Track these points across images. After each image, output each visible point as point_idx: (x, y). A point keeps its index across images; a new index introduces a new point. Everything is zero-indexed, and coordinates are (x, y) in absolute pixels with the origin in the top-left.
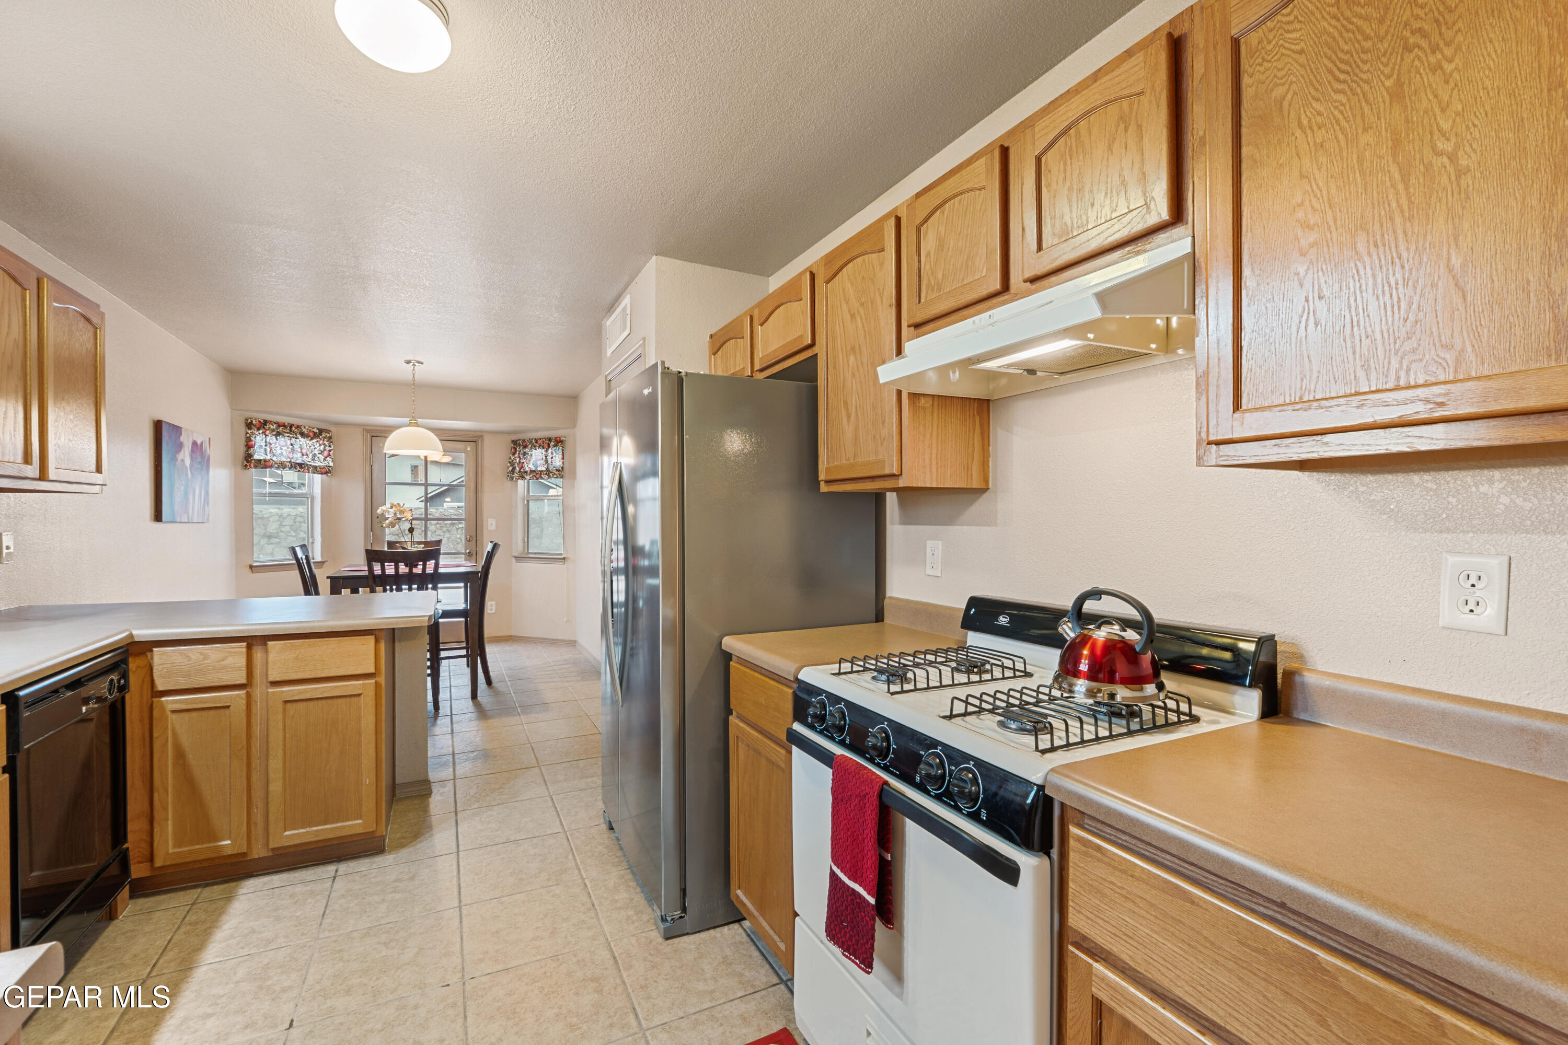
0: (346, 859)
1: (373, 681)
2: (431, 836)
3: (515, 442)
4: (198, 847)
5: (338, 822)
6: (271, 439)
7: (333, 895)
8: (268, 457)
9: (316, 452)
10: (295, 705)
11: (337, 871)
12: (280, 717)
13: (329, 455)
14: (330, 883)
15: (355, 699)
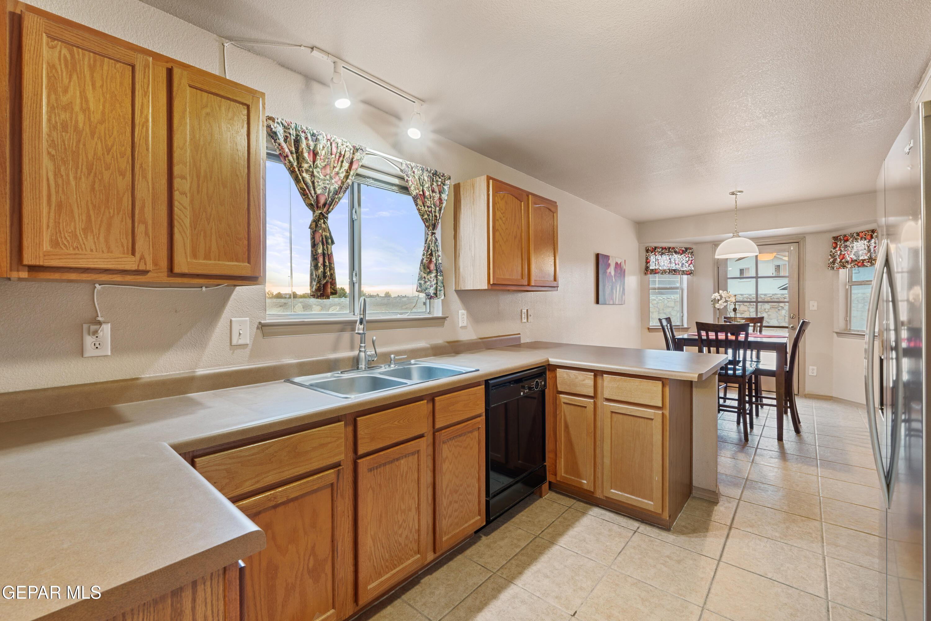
0: (646, 523)
1: (660, 412)
2: (705, 536)
3: (836, 238)
4: (573, 478)
5: (639, 497)
6: (659, 257)
7: (630, 543)
8: (657, 267)
10: (617, 415)
11: (638, 528)
12: (609, 420)
13: (691, 263)
14: (631, 534)
15: (650, 421)
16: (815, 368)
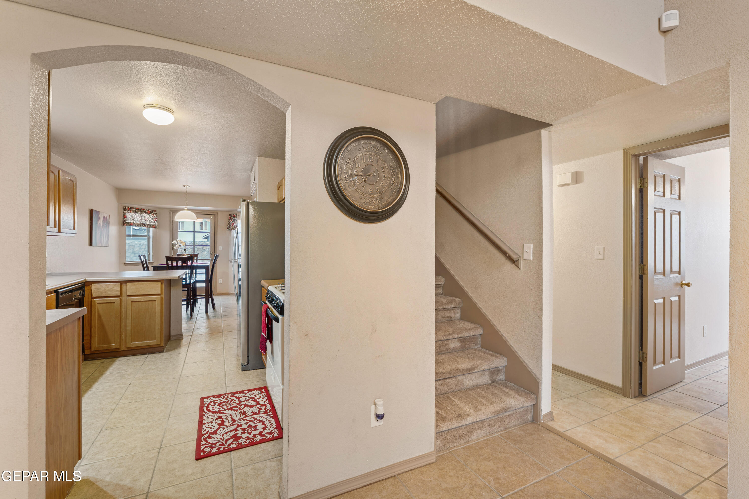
0: (151, 354)
1: (160, 296)
2: (180, 349)
3: (230, 215)
4: (105, 345)
6: (133, 214)
7: (146, 361)
8: (132, 221)
9: (151, 219)
10: (135, 303)
11: (148, 356)
12: (130, 306)
13: (156, 220)
14: (144, 359)
15: (154, 302)
16: (221, 279)
